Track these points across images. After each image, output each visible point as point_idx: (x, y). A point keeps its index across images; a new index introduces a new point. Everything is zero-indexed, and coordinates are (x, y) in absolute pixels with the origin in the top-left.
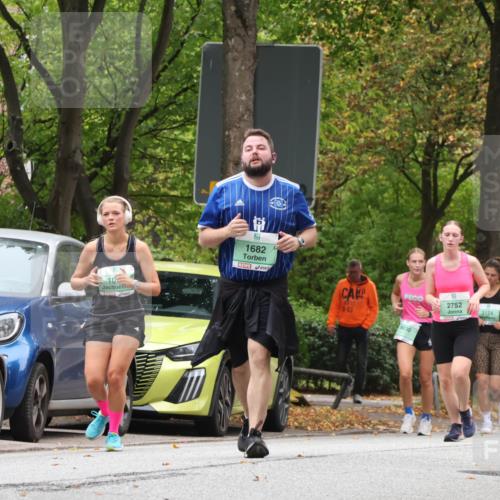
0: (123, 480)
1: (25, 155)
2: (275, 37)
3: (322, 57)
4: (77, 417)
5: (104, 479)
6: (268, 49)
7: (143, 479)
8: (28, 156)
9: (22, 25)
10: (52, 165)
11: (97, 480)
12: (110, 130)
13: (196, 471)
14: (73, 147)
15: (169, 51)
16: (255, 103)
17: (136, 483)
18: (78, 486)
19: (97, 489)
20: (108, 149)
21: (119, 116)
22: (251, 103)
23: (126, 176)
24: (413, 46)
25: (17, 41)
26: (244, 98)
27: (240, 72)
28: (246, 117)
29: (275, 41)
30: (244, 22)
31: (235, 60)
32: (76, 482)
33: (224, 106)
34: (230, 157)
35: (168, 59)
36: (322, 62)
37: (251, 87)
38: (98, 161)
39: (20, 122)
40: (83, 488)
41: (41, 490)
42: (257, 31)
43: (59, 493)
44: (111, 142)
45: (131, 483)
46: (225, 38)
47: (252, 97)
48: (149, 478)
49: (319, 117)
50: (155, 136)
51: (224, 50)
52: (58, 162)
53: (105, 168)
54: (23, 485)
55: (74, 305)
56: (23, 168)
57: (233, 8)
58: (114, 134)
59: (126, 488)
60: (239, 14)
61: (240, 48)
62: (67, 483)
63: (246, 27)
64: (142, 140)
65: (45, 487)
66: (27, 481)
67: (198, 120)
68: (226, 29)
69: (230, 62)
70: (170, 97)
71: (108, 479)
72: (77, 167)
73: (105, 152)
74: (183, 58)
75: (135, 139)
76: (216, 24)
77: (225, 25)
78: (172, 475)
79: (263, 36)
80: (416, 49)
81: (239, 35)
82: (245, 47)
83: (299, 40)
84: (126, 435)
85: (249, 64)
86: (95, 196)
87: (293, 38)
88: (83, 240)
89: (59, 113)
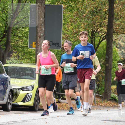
0: (10, 124)
2: (49, 3)
3: (63, 8)
6: (48, 6)
7: (15, 123)
11: (3, 124)
12: (5, 28)
13: (30, 121)
20: (5, 33)
22: (44, 21)
23: (10, 41)
24: (88, 5)
26: (42, 19)
27: (40, 12)
28: (42, 24)
31: (39, 9)
34: (38, 35)
37: (43, 16)
38: (2, 37)
42: (45, 1)
44: (6, 31)
45: (12, 124)
46: (36, 3)
47: (44, 19)
48: (17, 123)
49: (62, 24)
50: (18, 30)
53: (4, 38)
58: (6, 29)
61: (41, 6)
64: (14, 31)
68: (37, 1)
71: (6, 123)
73: (4, 34)
75: (12, 31)
78: (23, 122)
79: (47, 3)
80: (88, 6)
81: (40, 2)
82: (42, 5)
83: (57, 3)
84: (11, 111)
85: (43, 10)
86: (1, 46)
87: (55, 3)
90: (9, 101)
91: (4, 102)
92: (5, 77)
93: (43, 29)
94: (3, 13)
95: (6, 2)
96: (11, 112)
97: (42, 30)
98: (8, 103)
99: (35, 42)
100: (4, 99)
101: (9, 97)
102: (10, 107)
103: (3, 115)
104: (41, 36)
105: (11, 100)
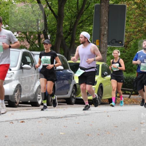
0: (73, 116)
1: (48, 33)
2: (113, 2)
3: (126, 8)
4: (61, 100)
5: (68, 116)
6: (112, 5)
7: (78, 116)
8: (49, 33)
10: (55, 36)
11: (67, 116)
13: (92, 114)
14: (61, 31)
15: (86, 6)
17: (77, 117)
18: (61, 118)
19: (66, 118)
20: (70, 31)
21: (73, 23)
22: (107, 20)
23: (74, 38)
25: (46, 4)
26: (105, 18)
27: (104, 12)
28: (106, 23)
29: (113, 3)
31: (103, 8)
32: (61, 117)
33: (100, 20)
34: (102, 33)
35: (85, 8)
37: (107, 15)
39: (47, 24)
40: (63, 118)
41: (52, 118)
42: (109, 1)
43: (57, 119)
44: (71, 29)
45: (75, 117)
46: (101, 3)
47: (108, 18)
48: (80, 116)
50: (82, 28)
51: (100, 6)
52: (56, 35)
54: (47, 117)
55: (61, 71)
56: (47, 36)
58: (71, 28)
59: (74, 118)
62: (59, 117)
65: (53, 118)
66: (48, 116)
67: (93, 24)
68: (101, 0)
69: (102, 9)
70: (86, 18)
71: (69, 116)
72: (62, 36)
74: (89, 8)
75: (77, 29)
78: (86, 115)
81: (104, 2)
82: (106, 5)
85: (107, 9)
86: (66, 44)
87: (119, 2)
88: (63, 55)
89: (57, 22)
90: (72, 95)
91: (68, 96)
92: (69, 73)
93: (107, 27)
95: (71, 1)
96: (75, 105)
97: (105, 28)
98: (71, 97)
99: (99, 40)
100: (68, 93)
101: (73, 92)
102: (73, 101)
103: (67, 108)
104: (105, 34)
105: (74, 94)
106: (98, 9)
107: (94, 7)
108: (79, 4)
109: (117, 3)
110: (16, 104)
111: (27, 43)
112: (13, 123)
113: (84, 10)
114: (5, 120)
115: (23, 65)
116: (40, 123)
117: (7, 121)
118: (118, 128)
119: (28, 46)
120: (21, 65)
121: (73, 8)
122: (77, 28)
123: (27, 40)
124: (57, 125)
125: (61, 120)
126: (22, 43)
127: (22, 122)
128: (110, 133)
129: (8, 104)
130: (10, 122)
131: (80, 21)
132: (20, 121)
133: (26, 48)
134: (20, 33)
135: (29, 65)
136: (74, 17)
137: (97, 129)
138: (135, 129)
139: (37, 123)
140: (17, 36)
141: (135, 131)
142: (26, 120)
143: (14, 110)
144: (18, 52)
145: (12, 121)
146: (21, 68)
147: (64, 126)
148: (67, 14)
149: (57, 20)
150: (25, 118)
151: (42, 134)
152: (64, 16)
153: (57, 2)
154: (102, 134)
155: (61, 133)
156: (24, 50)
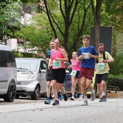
0: (77, 106)
4: (68, 95)
5: (73, 106)
6: (103, 27)
9: (58, 23)
12: (73, 42)
14: (67, 45)
15: (84, 28)
16: (100, 37)
17: (79, 107)
18: (68, 107)
19: (72, 108)
20: (73, 46)
21: (75, 40)
22: (99, 37)
25: (57, 27)
26: (98, 36)
27: (97, 32)
28: (99, 40)
29: (104, 26)
30: (98, 22)
31: (96, 29)
32: (68, 106)
33: (95, 38)
34: (96, 47)
35: (84, 29)
36: (113, 29)
37: (99, 34)
38: (71, 48)
41: (62, 108)
43: (65, 108)
44: (74, 44)
45: (78, 107)
47: (100, 36)
49: (112, 40)
51: (95, 27)
53: (73, 49)
55: (67, 74)
57: (96, 20)
59: (77, 108)
60: (97, 21)
61: (97, 27)
63: (98, 23)
68: (95, 24)
71: (74, 106)
74: (87, 29)
76: (93, 23)
77: (95, 23)
79: (102, 25)
81: (97, 25)
83: (108, 25)
84: (77, 98)
85: (99, 30)
87: (107, 25)
88: (69, 63)
89: (64, 39)
90: (76, 91)
94: (72, 33)
95: (74, 25)
102: (76, 95)
105: (77, 90)
106: (93, 29)
107: (90, 29)
108: (80, 27)
109: (106, 25)
110: (37, 98)
111: (44, 54)
112: (34, 111)
113: (83, 31)
114: (29, 109)
115: (41, 70)
116: (54, 111)
117: (31, 110)
118: (108, 115)
119: (45, 57)
120: (40, 70)
121: (75, 29)
122: (78, 43)
123: (44, 52)
124: (65, 112)
125: (68, 109)
126: (41, 54)
127: (41, 110)
128: (102, 118)
129: (31, 98)
130: (33, 110)
131: (80, 39)
132: (39, 110)
133: (43, 58)
134: (39, 47)
135: (45, 69)
136: (76, 35)
137: (93, 115)
138: (121, 115)
139: (52, 111)
140: (37, 49)
141: (121, 117)
142: (44, 109)
143: (35, 102)
144: (37, 61)
145: (34, 110)
146: (40, 72)
147: (71, 113)
148: (71, 33)
149: (64, 37)
150: (42, 108)
151: (55, 119)
152: (69, 35)
153: (64, 25)
154: (97, 119)
155: (68, 118)
156: (42, 59)
